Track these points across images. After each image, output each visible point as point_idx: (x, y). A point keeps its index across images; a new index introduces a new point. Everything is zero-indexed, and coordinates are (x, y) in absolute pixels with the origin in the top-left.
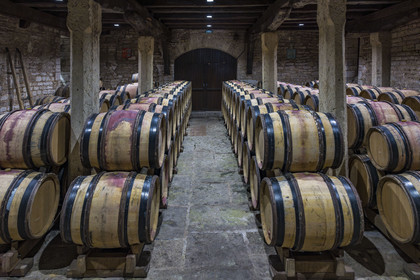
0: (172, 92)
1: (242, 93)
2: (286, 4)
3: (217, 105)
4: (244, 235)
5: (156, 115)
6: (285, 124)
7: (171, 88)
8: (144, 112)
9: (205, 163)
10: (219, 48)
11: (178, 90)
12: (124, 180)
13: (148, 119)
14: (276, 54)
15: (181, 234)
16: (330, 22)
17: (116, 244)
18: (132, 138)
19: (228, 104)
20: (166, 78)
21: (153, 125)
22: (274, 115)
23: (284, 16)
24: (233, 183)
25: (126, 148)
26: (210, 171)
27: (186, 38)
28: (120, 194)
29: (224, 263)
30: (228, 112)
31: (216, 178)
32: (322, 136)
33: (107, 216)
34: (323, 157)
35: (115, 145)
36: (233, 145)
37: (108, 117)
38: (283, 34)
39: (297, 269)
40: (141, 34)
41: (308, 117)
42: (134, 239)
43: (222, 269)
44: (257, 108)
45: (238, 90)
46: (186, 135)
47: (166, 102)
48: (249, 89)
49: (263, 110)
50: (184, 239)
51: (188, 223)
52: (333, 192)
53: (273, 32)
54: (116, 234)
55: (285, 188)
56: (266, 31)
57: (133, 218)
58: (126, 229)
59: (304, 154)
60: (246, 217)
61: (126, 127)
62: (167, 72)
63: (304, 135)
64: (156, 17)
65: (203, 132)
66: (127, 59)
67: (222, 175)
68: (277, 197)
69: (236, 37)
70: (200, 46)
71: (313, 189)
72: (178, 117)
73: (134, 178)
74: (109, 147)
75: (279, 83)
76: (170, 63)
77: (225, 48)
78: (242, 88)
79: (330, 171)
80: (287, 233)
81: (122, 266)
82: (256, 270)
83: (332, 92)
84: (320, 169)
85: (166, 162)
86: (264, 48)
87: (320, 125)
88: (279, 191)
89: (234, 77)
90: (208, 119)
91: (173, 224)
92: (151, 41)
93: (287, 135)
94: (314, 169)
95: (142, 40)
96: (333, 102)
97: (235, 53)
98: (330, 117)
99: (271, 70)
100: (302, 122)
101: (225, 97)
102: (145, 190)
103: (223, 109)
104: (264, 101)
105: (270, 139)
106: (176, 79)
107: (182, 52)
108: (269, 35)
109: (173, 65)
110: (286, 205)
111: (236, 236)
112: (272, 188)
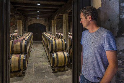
0: (28, 35)
1: (47, 36)
2: (57, 14)
3: (40, 39)
4: (47, 67)
5: (26, 41)
6: (55, 42)
7: (27, 34)
8: (23, 40)
9: (37, 54)
10: (41, 23)
11: (30, 35)
12: (19, 55)
13: (24, 41)
14: (56, 26)
15: (32, 68)
16: (65, 20)
17: (18, 69)
18: (20, 46)
19: (43, 38)
20: (25, 31)
21: (25, 43)
22: (53, 40)
23: (57, 17)
24: (45, 57)
25: (19, 48)
26: (39, 55)
27: (31, 20)
28: (18, 58)
29: (42, 72)
30: (43, 41)
31: (41, 57)
32: (63, 44)
33: (15, 63)
34: (63, 48)
35: (16, 47)
36: (45, 49)
37: (14, 41)
38: (58, 20)
39: (57, 70)
40: (18, 19)
41: (60, 40)
42: (22, 68)
43: (42, 73)
44: (50, 39)
45: (46, 35)
46: (32, 47)
47: (27, 38)
48: (49, 35)
49: (51, 39)
50: (33, 69)
51: (34, 66)
52: (64, 55)
53: (55, 20)
54: (18, 67)
55: (55, 54)
56: (53, 20)
57: (22, 63)
58: (20, 65)
59: (59, 47)
60: (48, 63)
61: (19, 43)
62: (25, 30)
63: (59, 44)
64: (22, 14)
65: (37, 46)
66: (12, 26)
67: (42, 56)
68: (53, 56)
69: (46, 20)
70: (35, 23)
71: (60, 54)
72: (30, 42)
73: (21, 55)
74: (15, 48)
75: (56, 33)
76: (26, 27)
77: (43, 23)
78: (47, 34)
79: (64, 51)
80: (55, 63)
81: (19, 74)
82: (49, 72)
83: (66, 35)
84: (62, 50)
85: (28, 52)
86: (53, 24)
87: (62, 42)
88: (54, 55)
89: (45, 31)
90: (38, 43)
91: (30, 66)
92: (21, 21)
93: (56, 44)
94: (61, 50)
95: (18, 21)
96: (66, 37)
97: (45, 25)
98: (64, 40)
99: (54, 30)
100: (59, 41)
101: (43, 37)
102: (24, 57)
103: (42, 40)
104: (52, 37)
105: (52, 45)
106: (28, 32)
107: (30, 24)
108: (54, 21)
109: (27, 28)
110: (55, 57)
111: (45, 67)
112: (52, 55)
